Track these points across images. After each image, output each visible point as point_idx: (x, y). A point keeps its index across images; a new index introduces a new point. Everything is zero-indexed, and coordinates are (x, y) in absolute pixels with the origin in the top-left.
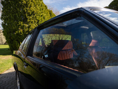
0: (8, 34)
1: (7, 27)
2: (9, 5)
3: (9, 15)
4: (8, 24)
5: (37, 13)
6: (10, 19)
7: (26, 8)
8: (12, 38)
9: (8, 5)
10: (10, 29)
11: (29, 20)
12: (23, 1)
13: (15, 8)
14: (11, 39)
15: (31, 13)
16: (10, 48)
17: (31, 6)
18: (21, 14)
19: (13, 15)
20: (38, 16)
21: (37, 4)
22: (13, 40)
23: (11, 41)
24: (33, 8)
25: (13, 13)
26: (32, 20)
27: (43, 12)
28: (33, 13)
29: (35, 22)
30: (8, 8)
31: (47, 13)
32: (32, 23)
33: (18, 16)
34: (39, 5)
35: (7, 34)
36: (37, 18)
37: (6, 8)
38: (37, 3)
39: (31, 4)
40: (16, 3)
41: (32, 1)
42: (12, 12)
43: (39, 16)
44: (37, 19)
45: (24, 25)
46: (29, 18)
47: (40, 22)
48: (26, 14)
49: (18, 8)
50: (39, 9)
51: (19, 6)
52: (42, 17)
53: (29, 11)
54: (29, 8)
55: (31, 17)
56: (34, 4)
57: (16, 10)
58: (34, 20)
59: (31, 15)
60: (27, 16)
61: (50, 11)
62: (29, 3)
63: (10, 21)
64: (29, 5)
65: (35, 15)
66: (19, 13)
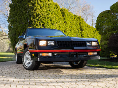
1: (13, 29)
3: (15, 18)
4: (14, 26)
5: (43, 16)
7: (32, 11)
11: (34, 23)
12: (29, 4)
13: (22, 11)
15: (36, 16)
18: (26, 17)
19: (19, 17)
20: (44, 19)
24: (39, 11)
25: (19, 16)
28: (38, 15)
30: (15, 10)
33: (24, 19)
35: (12, 37)
37: (13, 11)
38: (43, 5)
40: (23, 6)
41: (38, 4)
42: (18, 15)
44: (42, 21)
45: (29, 27)
46: (34, 21)
47: (45, 25)
48: (32, 17)
49: (24, 10)
50: (45, 10)
51: (26, 9)
52: (49, 19)
53: (35, 14)
54: (35, 11)
55: (36, 19)
56: (41, 6)
57: (22, 13)
58: (39, 23)
59: (36, 18)
60: (32, 19)
61: (63, 10)
62: (35, 6)
63: (16, 24)
64: (35, 8)
65: (41, 18)
66: (25, 15)
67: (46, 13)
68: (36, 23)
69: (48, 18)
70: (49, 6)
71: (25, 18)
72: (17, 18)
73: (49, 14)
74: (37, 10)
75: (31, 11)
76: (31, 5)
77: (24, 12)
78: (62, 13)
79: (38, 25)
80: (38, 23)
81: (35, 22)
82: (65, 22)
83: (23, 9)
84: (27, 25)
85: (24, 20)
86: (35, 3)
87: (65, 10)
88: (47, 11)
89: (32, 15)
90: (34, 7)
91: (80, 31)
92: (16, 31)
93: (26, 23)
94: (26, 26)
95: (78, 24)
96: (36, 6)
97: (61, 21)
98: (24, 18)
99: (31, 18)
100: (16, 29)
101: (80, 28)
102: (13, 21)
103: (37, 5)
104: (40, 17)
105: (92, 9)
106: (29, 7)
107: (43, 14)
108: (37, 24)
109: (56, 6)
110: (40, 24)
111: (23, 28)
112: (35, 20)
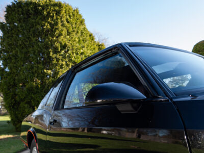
0: (9, 89)
2: (15, 32)
3: (14, 52)
4: (10, 69)
5: (73, 49)
6: (16, 59)
7: (51, 38)
8: (17, 98)
9: (13, 32)
10: (15, 80)
11: (55, 61)
12: (44, 25)
13: (28, 38)
14: (15, 100)
15: (60, 49)
16: (12, 119)
17: (60, 35)
18: (39, 49)
20: (75, 55)
21: (74, 31)
22: (19, 103)
23: (14, 104)
24: (65, 39)
25: (23, 48)
26: (62, 61)
27: (86, 46)
28: (64, 47)
30: (12, 36)
31: (94, 49)
32: (61, 67)
33: (34, 54)
34: (77, 32)
35: (6, 90)
36: (73, 59)
37: (8, 38)
38: (73, 29)
39: (62, 30)
40: (31, 28)
41: (63, 25)
42: (21, 45)
43: (77, 54)
44: (71, 60)
45: (45, 71)
46: (56, 57)
48: (51, 50)
49: (34, 37)
50: (77, 40)
51: (37, 33)
52: (83, 56)
53: (57, 45)
54: (57, 37)
55: (60, 55)
56: (68, 31)
57: (30, 41)
58: (66, 62)
59: (60, 52)
60: (51, 53)
61: (99, 45)
62: (57, 29)
63: (15, 63)
64: (57, 32)
65: (69, 52)
66: (35, 46)
67: (77, 45)
68: (60, 62)
69: (82, 54)
70: (82, 33)
71: (37, 51)
72: (17, 52)
73: (83, 47)
74: (62, 37)
75: (49, 39)
76: (49, 27)
77: (34, 40)
79: (64, 66)
80: (64, 63)
81: (58, 60)
83: (31, 33)
84: (40, 66)
85: (34, 56)
86: (56, 24)
87: (102, 45)
88: (79, 41)
89: (52, 45)
90: (55, 31)
92: (16, 78)
93: (38, 63)
94: (37, 67)
96: (60, 29)
98: (35, 52)
99: (49, 52)
100: (17, 75)
102: (10, 58)
103: (61, 27)
104: (68, 50)
106: (43, 29)
107: (73, 46)
108: (62, 65)
109: (90, 36)
110: (67, 65)
111: (33, 73)
112: (58, 56)
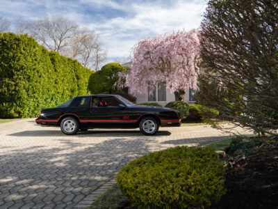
17: (19, 59)
24: (22, 62)
26: (21, 76)
28: (22, 68)
29: (24, 78)
32: (20, 79)
36: (28, 73)
39: (20, 56)
41: (21, 53)
43: (31, 70)
47: (31, 78)
52: (35, 71)
54: (17, 61)
60: (14, 71)
61: (52, 55)
69: (34, 69)
73: (35, 64)
78: (51, 60)
82: (56, 71)
87: (55, 54)
88: (32, 60)
90: (16, 57)
91: (76, 80)
95: (73, 71)
97: (50, 71)
101: (76, 76)
105: (96, 40)
109: (43, 50)
